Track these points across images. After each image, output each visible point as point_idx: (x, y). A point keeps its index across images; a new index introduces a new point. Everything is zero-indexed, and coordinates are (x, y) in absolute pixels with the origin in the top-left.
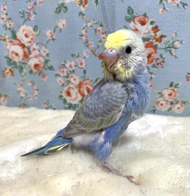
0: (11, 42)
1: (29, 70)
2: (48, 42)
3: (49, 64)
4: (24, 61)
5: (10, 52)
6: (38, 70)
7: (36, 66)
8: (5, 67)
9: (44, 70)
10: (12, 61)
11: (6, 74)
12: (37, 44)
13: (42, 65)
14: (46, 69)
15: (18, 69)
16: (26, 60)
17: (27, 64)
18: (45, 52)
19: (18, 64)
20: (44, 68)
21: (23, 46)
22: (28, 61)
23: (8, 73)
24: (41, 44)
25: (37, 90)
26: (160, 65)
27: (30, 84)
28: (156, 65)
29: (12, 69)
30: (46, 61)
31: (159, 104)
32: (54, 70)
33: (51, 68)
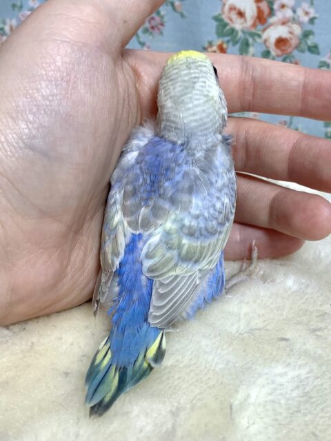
1: (264, 48)
3: (311, 41)
4: (253, 30)
5: (227, 7)
6: (283, 51)
7: (281, 42)
8: (210, 39)
9: (295, 53)
10: (228, 28)
13: (294, 42)
14: (303, 51)
15: (238, 46)
16: (260, 27)
17: (259, 36)
18: (307, 13)
19: (240, 34)
20: (297, 47)
22: (264, 30)
29: (225, 46)
30: (306, 34)
32: (318, 53)
33: (313, 49)
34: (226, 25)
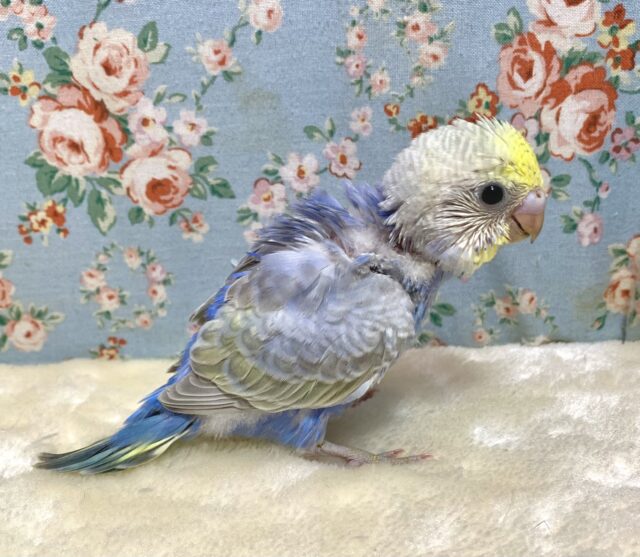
0: (48, 97)
1: (130, 205)
2: (204, 88)
3: (213, 176)
4: (105, 175)
5: (46, 137)
6: (164, 202)
7: (157, 188)
8: (30, 200)
9: (191, 203)
10: (58, 175)
11: (36, 226)
12: (158, 100)
13: (182, 183)
14: (202, 197)
15: (84, 206)
16: (114, 166)
17: (118, 184)
18: (194, 127)
19: (83, 185)
20: (190, 191)
21: (99, 111)
22: (122, 170)
23: (43, 223)
24: (177, 99)
25: (166, 282)
26: (623, 152)
27: (135, 262)
28: (613, 155)
29: (60, 209)
30: (202, 166)
31: (618, 292)
32: (232, 196)
33: (221, 190)
34: (55, 171)
